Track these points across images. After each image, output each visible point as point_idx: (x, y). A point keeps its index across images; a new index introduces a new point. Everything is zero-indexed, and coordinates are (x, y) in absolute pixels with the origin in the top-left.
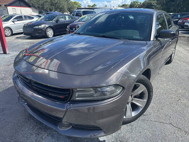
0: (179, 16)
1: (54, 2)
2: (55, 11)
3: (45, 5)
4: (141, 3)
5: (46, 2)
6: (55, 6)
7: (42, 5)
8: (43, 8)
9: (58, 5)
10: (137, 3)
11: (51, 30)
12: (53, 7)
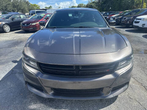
0: (108, 14)
1: (16, 5)
2: (17, 12)
3: (8, 7)
4: (85, 5)
5: (9, 4)
6: (17, 8)
7: (5, 7)
8: (6, 9)
9: (19, 7)
10: (82, 5)
11: (8, 26)
12: (16, 9)
